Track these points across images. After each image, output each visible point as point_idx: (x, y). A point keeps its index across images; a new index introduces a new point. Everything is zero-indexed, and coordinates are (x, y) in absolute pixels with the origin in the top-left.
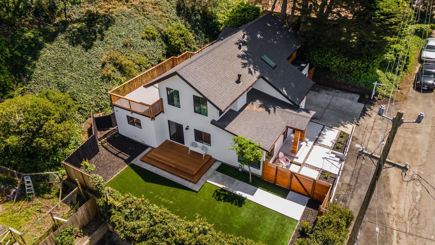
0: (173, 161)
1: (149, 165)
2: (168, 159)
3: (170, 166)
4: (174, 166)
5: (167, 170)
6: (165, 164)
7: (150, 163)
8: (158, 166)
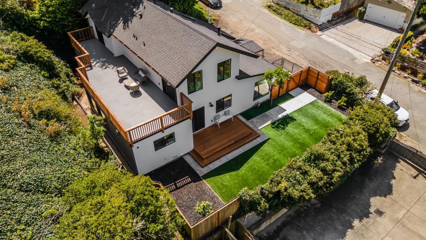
0: (226, 140)
1: (214, 163)
2: (220, 144)
3: (229, 146)
4: (233, 142)
5: (233, 149)
6: (225, 148)
7: (214, 159)
8: (222, 154)
